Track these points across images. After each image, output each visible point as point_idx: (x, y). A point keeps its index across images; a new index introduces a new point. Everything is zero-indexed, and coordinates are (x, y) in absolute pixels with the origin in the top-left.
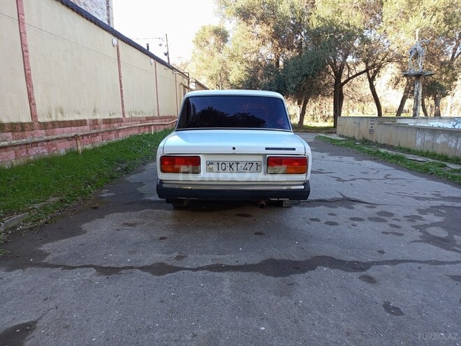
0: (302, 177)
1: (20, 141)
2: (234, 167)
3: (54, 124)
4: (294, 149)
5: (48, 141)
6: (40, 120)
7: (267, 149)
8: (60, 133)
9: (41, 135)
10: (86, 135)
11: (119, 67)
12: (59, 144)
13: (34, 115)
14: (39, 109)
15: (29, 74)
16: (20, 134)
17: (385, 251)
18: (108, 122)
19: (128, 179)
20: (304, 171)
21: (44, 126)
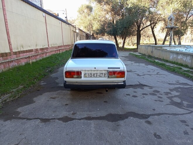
0: (123, 79)
1: (6, 61)
2: (95, 75)
3: (20, 52)
4: (119, 68)
5: (17, 60)
6: (14, 51)
7: (108, 68)
8: (22, 56)
9: (14, 57)
10: (33, 56)
11: (46, 25)
12: (22, 60)
13: (11, 49)
14: (13, 46)
15: (8, 32)
16: (5, 57)
17: (156, 109)
18: (42, 49)
19: (51, 76)
20: (123, 77)
21: (15, 53)
